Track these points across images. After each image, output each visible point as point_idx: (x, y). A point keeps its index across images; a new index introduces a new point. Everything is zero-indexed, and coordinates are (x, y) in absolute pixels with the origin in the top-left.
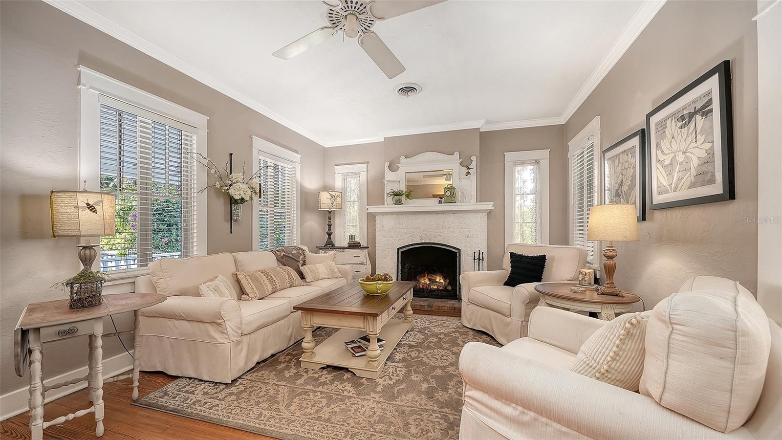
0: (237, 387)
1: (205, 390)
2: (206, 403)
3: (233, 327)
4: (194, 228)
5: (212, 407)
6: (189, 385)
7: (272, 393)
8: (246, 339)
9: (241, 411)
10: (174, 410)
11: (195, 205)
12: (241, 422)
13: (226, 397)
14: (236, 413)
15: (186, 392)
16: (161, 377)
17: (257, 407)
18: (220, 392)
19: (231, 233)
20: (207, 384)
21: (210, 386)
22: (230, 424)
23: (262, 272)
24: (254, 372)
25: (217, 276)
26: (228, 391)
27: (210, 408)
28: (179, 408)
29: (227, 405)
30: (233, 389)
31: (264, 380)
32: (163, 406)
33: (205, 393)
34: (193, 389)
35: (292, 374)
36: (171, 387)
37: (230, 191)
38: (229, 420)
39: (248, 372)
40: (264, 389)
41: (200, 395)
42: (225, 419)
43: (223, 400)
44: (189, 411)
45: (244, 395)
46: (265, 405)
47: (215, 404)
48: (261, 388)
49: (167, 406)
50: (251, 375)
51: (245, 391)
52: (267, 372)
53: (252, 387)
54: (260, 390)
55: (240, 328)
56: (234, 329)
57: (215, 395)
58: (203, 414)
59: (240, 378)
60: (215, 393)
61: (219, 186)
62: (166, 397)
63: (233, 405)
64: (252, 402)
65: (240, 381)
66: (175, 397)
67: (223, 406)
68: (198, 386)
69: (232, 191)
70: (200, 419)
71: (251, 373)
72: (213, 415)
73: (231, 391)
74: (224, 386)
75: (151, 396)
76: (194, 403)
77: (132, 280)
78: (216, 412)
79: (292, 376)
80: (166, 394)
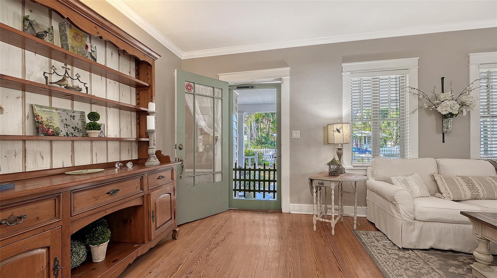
0: (404, 254)
1: (385, 244)
2: (380, 250)
3: (406, 211)
4: (408, 139)
5: (380, 253)
6: (381, 237)
7: (423, 271)
8: (418, 224)
9: (392, 266)
10: (363, 243)
11: (408, 123)
12: (386, 270)
13: (392, 254)
14: (389, 264)
15: (376, 239)
16: (373, 226)
17: (404, 271)
18: (392, 249)
19: (444, 142)
20: (390, 242)
21: (390, 244)
22: (379, 267)
23: (463, 178)
24: (425, 253)
25: (414, 174)
26: (397, 252)
27: (378, 253)
28: (366, 244)
29: (388, 258)
30: (401, 253)
31: (428, 261)
32: (361, 238)
33: (384, 246)
34: (381, 240)
35: (457, 272)
36: (372, 233)
37: (437, 109)
38: (381, 264)
39: (421, 250)
40: (421, 266)
41: (380, 245)
42: (380, 263)
43: (389, 254)
44: (369, 247)
45: (404, 260)
46: (411, 273)
47: (383, 253)
48: (419, 264)
49: (362, 240)
50: (422, 253)
51: (407, 258)
52: (436, 259)
53: (414, 259)
54: (417, 264)
55: (412, 214)
56: (407, 212)
57: (388, 249)
58: (373, 253)
59: (412, 249)
60: (389, 249)
61: (426, 107)
62: (366, 236)
63: (391, 260)
64: (404, 266)
65: (410, 252)
66: (369, 238)
67: (386, 257)
68: (384, 240)
69: (439, 109)
70: (369, 254)
71: (424, 252)
72: (376, 256)
73: (399, 253)
74: (397, 248)
75: (361, 232)
76: (374, 246)
77: (366, 168)
78: (379, 256)
79: (455, 273)
80: (367, 235)
